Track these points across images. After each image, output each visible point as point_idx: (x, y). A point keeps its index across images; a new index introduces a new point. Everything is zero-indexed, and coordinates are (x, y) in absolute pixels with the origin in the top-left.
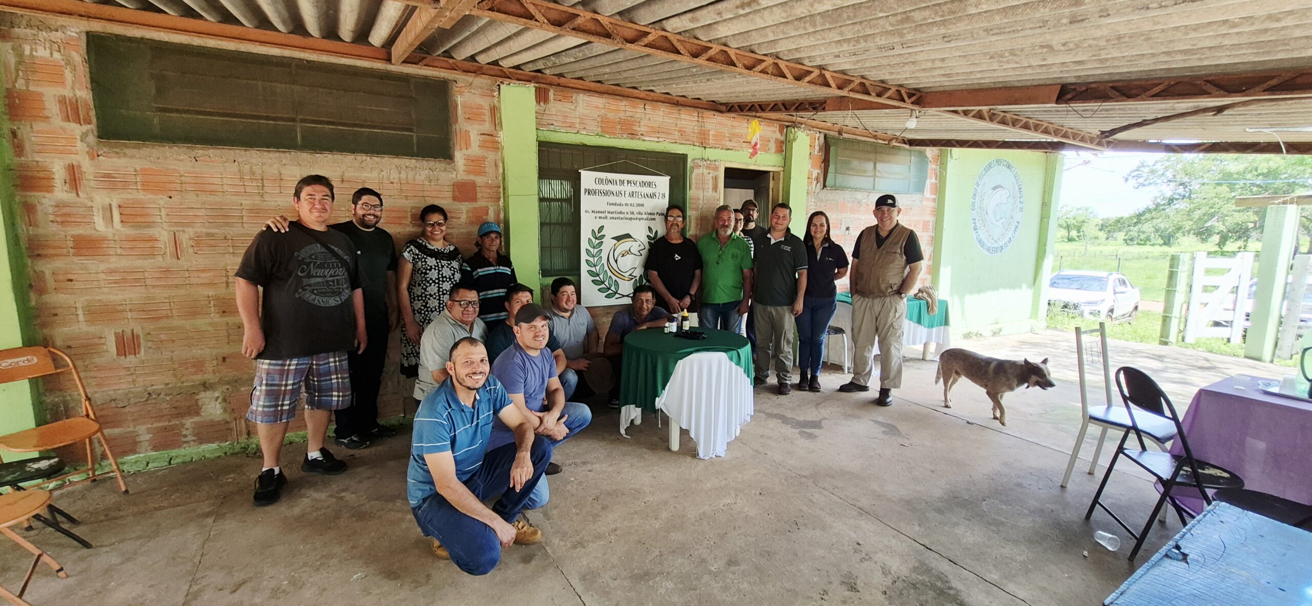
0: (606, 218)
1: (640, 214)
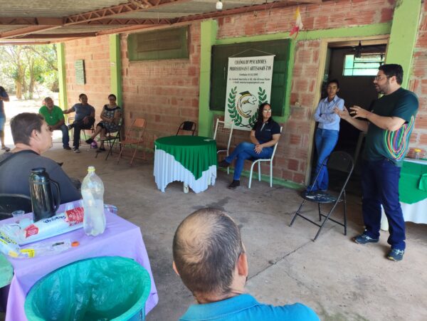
0: (238, 82)
1: (255, 79)
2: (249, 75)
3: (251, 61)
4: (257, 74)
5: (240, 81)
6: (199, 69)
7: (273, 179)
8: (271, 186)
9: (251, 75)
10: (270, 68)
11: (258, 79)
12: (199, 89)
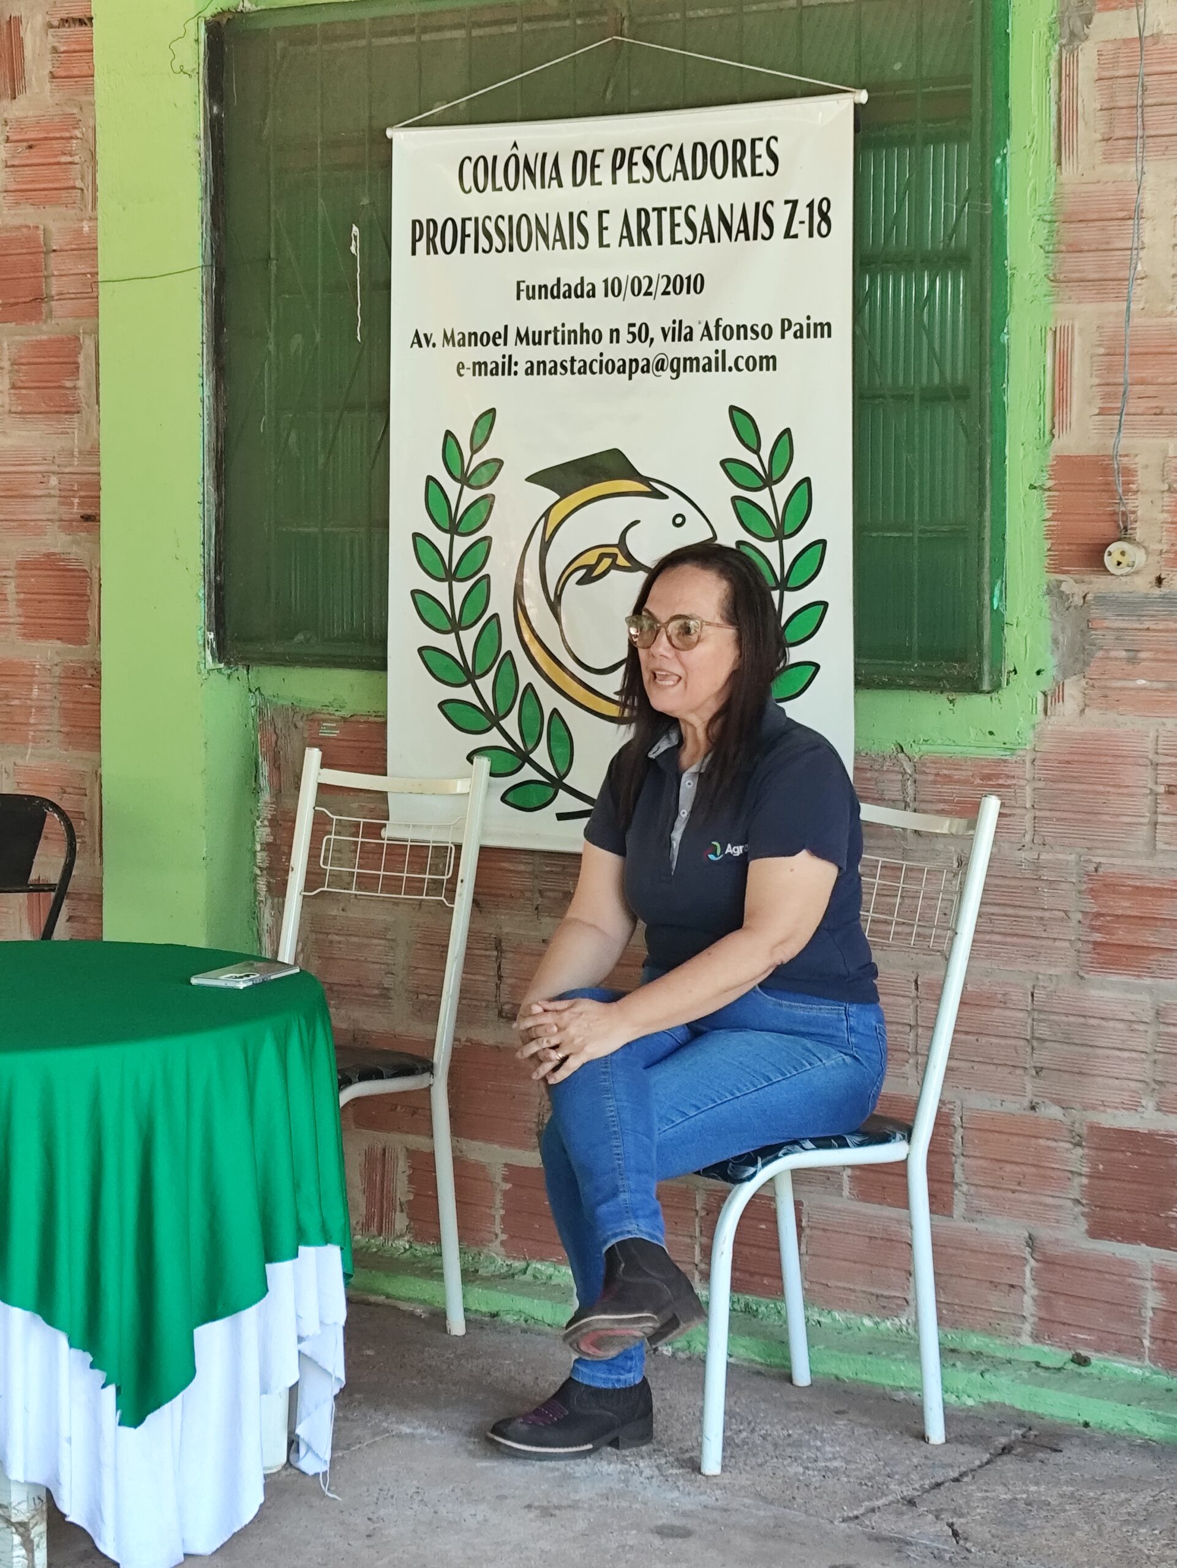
0: (506, 367)
1: (679, 332)
2: (613, 288)
3: (622, 158)
4: (695, 284)
5: (524, 354)
6: (88, 249)
7: (948, 1353)
8: (936, 1432)
9: (640, 288)
10: (822, 213)
11: (714, 331)
12: (93, 452)
